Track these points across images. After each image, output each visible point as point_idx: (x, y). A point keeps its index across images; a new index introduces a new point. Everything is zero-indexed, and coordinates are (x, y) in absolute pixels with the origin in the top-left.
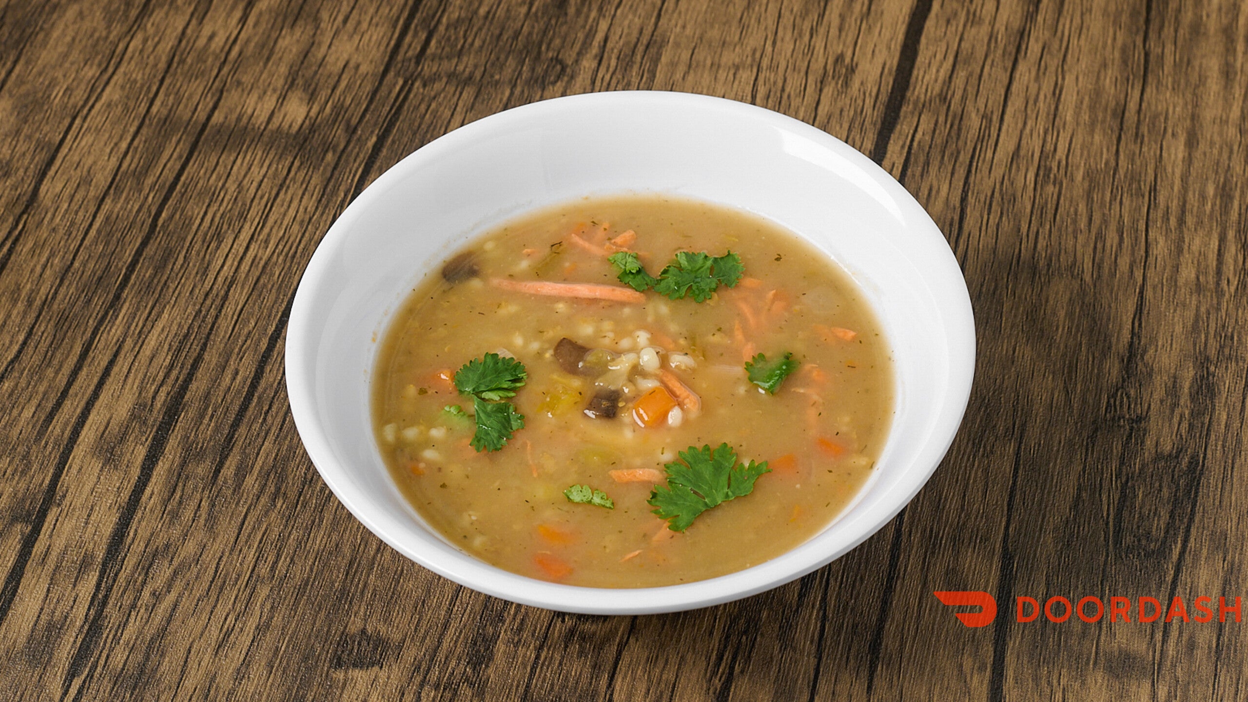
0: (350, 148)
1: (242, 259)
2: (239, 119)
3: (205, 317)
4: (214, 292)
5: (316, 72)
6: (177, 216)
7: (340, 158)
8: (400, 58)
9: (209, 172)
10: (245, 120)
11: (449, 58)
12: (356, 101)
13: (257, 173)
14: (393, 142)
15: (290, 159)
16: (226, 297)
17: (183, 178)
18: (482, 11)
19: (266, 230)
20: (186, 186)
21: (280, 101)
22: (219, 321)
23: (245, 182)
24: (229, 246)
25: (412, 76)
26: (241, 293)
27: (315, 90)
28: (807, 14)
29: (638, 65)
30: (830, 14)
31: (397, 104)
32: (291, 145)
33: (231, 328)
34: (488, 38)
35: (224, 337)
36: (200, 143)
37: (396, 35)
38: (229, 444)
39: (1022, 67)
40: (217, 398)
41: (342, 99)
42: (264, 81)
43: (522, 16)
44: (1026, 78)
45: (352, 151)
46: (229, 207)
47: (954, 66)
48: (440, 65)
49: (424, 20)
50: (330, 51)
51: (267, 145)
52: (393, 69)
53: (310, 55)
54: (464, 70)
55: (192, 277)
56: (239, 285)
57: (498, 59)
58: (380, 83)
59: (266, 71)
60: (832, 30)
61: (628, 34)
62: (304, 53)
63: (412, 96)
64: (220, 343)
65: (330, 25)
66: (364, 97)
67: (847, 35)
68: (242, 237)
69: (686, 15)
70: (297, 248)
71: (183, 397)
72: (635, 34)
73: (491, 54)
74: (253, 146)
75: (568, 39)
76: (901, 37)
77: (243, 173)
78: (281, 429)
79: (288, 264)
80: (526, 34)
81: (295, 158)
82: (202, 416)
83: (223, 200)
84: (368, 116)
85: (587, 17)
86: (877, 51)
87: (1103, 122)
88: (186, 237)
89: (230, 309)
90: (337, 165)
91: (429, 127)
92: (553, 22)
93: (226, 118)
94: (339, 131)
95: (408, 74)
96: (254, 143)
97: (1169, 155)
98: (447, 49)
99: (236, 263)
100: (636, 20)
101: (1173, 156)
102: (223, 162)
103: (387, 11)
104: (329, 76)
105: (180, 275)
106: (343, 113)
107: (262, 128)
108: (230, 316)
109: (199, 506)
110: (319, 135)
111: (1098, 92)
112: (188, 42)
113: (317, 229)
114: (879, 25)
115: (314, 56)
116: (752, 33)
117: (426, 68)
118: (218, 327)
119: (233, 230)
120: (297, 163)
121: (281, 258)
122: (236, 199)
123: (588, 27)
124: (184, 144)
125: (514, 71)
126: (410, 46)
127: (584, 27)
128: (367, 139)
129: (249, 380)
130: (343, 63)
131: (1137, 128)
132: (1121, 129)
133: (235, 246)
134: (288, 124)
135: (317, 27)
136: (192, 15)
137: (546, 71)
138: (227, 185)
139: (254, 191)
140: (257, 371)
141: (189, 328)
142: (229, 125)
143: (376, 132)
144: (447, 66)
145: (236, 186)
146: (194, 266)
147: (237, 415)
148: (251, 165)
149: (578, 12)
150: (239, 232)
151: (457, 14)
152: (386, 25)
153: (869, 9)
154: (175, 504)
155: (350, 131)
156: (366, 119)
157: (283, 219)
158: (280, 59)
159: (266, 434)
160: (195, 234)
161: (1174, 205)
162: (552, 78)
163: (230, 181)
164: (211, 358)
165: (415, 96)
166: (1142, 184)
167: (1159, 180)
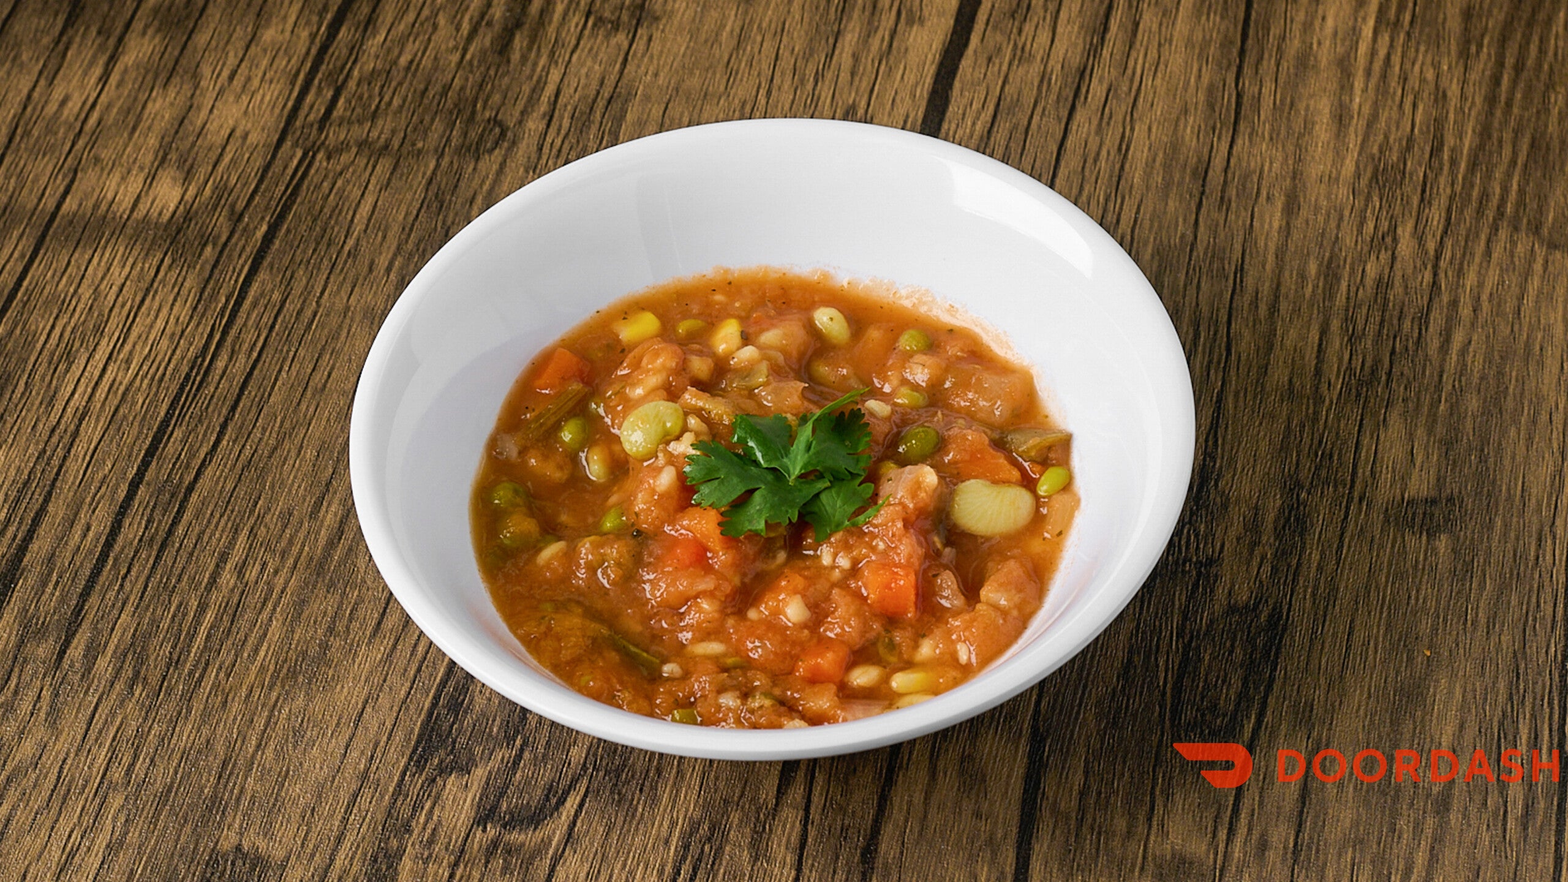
0: (234, 240)
1: (97, 384)
2: (96, 206)
3: (50, 458)
4: (62, 427)
5: (194, 144)
6: (18, 331)
7: (221, 252)
8: (298, 123)
9: (58, 274)
10: (104, 207)
11: (360, 122)
12: (242, 180)
13: (117, 275)
14: (288, 231)
15: (159, 255)
16: (76, 433)
17: (25, 283)
18: (403, 61)
19: (127, 348)
20: (29, 293)
21: (148, 181)
22: (67, 464)
23: (102, 287)
24: (82, 368)
25: (315, 143)
26: (95, 427)
27: (192, 166)
28: (811, 55)
29: (597, 125)
30: (841, 54)
31: (294, 182)
32: (161, 237)
33: (82, 472)
34: (410, 95)
35: (73, 483)
36: (48, 238)
37: (295, 94)
38: (76, 618)
39: (1080, 116)
40: (64, 559)
41: (225, 178)
42: (128, 157)
43: (453, 65)
44: (1085, 130)
45: (236, 244)
46: (82, 319)
47: (995, 116)
48: (349, 131)
49: (330, 74)
50: (212, 117)
51: (131, 239)
52: (289, 137)
53: (186, 121)
54: (379, 137)
55: (35, 408)
56: (94, 417)
57: (422, 122)
58: (274, 156)
59: (131, 145)
60: (842, 75)
61: (586, 86)
62: (180, 118)
63: (313, 171)
64: (69, 491)
65: (212, 83)
66: (253, 174)
67: (861, 79)
68: (97, 357)
69: (659, 60)
70: (166, 369)
71: (22, 561)
72: (594, 85)
73: (412, 115)
74: (113, 240)
75: (509, 94)
76: (929, 81)
77: (100, 276)
78: (142, 597)
79: (154, 390)
80: (458, 88)
81: (166, 254)
82: (44, 584)
83: (74, 310)
84: (257, 198)
85: (535, 64)
86: (898, 100)
87: (1180, 184)
88: (28, 358)
89: (80, 448)
90: (217, 261)
91: (333, 211)
92: (492, 72)
93: (80, 205)
94: (221, 218)
95: (309, 144)
96: (115, 236)
97: (1262, 226)
98: (359, 110)
99: (89, 390)
100: (597, 67)
101: (1266, 226)
102: (76, 261)
103: (284, 63)
104: (210, 149)
105: (20, 406)
106: (226, 195)
107: (125, 216)
108: (81, 456)
109: (39, 697)
110: (196, 224)
111: (1175, 147)
112: (34, 109)
113: (191, 344)
114: (902, 67)
115: (191, 123)
116: (741, 80)
117: (331, 135)
118: (66, 471)
119: (87, 348)
120: (168, 262)
121: (146, 381)
122: (90, 309)
123: (535, 78)
124: (27, 239)
125: (442, 137)
126: (312, 107)
127: (531, 77)
128: (256, 228)
129: (104, 538)
130: (228, 131)
131: (1223, 191)
132: (1203, 193)
133: (88, 368)
134: (158, 210)
135: (196, 86)
136: (41, 73)
137: (482, 135)
138: (80, 291)
139: (114, 297)
140: (113, 526)
141: (30, 473)
142: (84, 214)
143: (267, 219)
144: (358, 132)
145: (91, 291)
146: (38, 394)
147: (88, 581)
148: (111, 264)
149: (524, 58)
150: (94, 350)
151: (372, 65)
152: (281, 81)
153: (890, 45)
154: (9, 694)
155: (236, 216)
156: (256, 202)
157: (149, 333)
158: (149, 128)
159: (124, 604)
160: (40, 354)
161: (1266, 289)
162: (489, 145)
163: (84, 286)
164: (57, 510)
165: (317, 171)
166: (1226, 262)
167: (1247, 257)
